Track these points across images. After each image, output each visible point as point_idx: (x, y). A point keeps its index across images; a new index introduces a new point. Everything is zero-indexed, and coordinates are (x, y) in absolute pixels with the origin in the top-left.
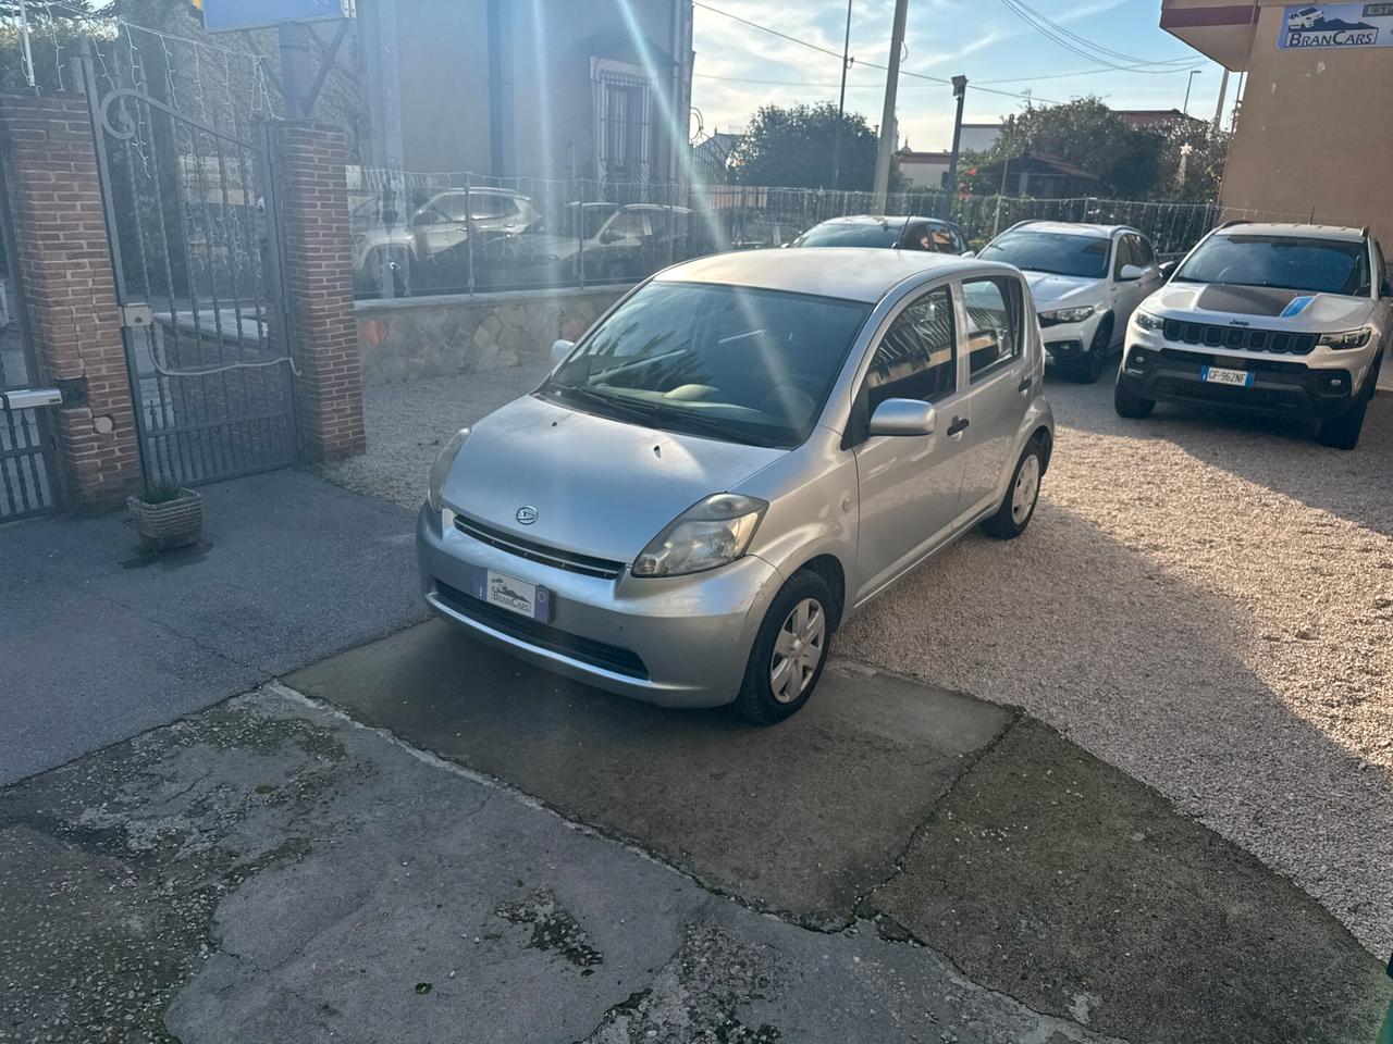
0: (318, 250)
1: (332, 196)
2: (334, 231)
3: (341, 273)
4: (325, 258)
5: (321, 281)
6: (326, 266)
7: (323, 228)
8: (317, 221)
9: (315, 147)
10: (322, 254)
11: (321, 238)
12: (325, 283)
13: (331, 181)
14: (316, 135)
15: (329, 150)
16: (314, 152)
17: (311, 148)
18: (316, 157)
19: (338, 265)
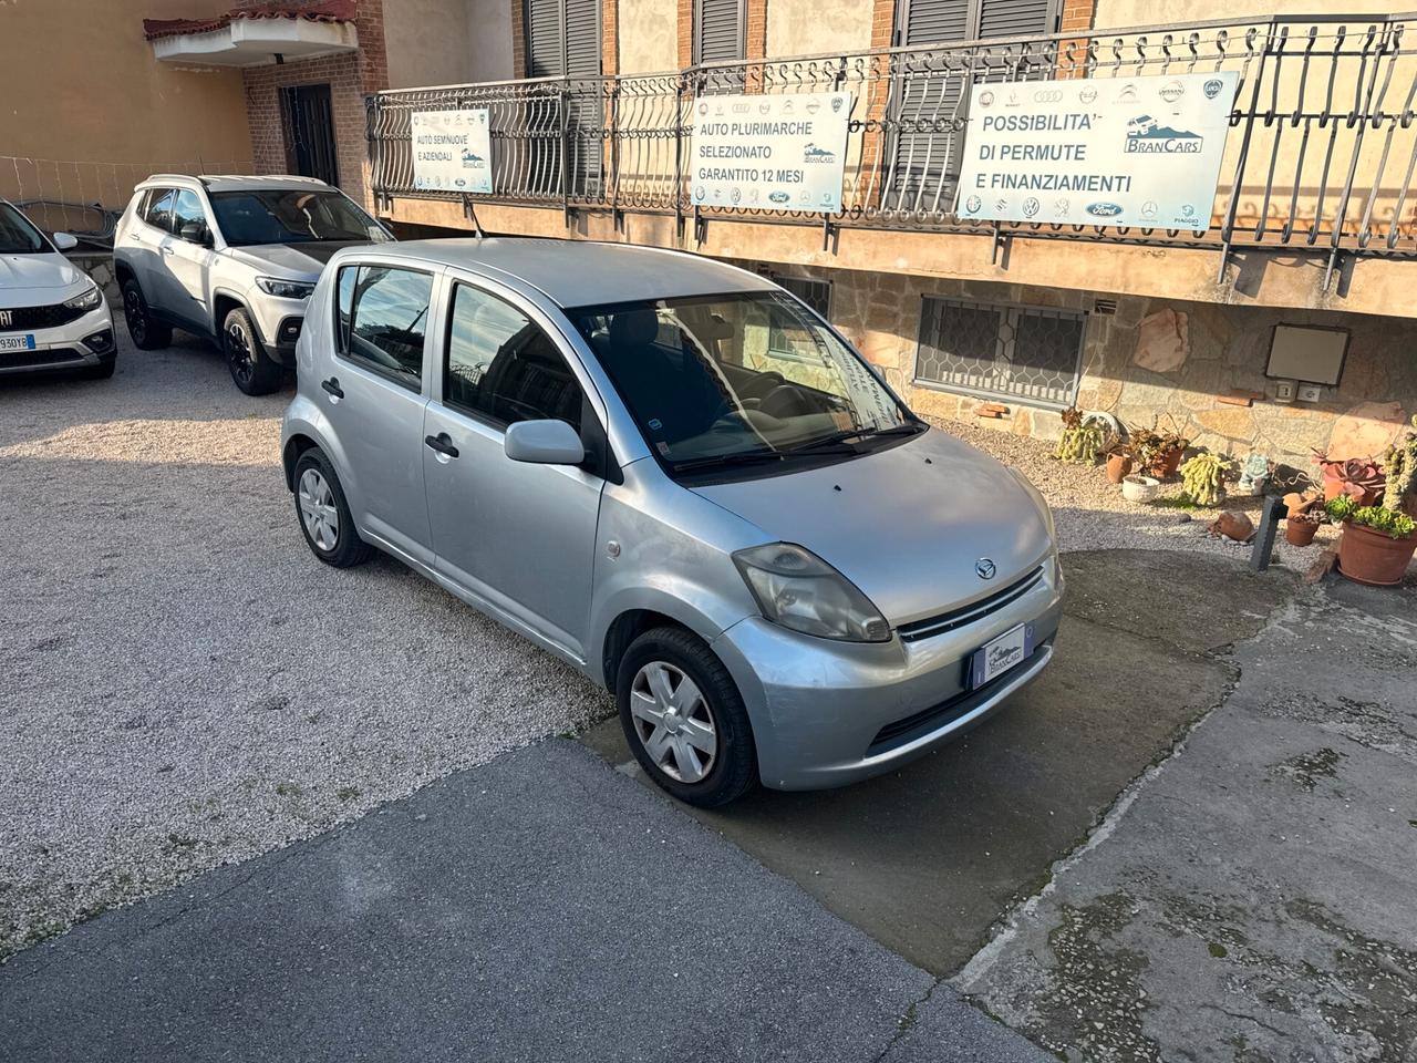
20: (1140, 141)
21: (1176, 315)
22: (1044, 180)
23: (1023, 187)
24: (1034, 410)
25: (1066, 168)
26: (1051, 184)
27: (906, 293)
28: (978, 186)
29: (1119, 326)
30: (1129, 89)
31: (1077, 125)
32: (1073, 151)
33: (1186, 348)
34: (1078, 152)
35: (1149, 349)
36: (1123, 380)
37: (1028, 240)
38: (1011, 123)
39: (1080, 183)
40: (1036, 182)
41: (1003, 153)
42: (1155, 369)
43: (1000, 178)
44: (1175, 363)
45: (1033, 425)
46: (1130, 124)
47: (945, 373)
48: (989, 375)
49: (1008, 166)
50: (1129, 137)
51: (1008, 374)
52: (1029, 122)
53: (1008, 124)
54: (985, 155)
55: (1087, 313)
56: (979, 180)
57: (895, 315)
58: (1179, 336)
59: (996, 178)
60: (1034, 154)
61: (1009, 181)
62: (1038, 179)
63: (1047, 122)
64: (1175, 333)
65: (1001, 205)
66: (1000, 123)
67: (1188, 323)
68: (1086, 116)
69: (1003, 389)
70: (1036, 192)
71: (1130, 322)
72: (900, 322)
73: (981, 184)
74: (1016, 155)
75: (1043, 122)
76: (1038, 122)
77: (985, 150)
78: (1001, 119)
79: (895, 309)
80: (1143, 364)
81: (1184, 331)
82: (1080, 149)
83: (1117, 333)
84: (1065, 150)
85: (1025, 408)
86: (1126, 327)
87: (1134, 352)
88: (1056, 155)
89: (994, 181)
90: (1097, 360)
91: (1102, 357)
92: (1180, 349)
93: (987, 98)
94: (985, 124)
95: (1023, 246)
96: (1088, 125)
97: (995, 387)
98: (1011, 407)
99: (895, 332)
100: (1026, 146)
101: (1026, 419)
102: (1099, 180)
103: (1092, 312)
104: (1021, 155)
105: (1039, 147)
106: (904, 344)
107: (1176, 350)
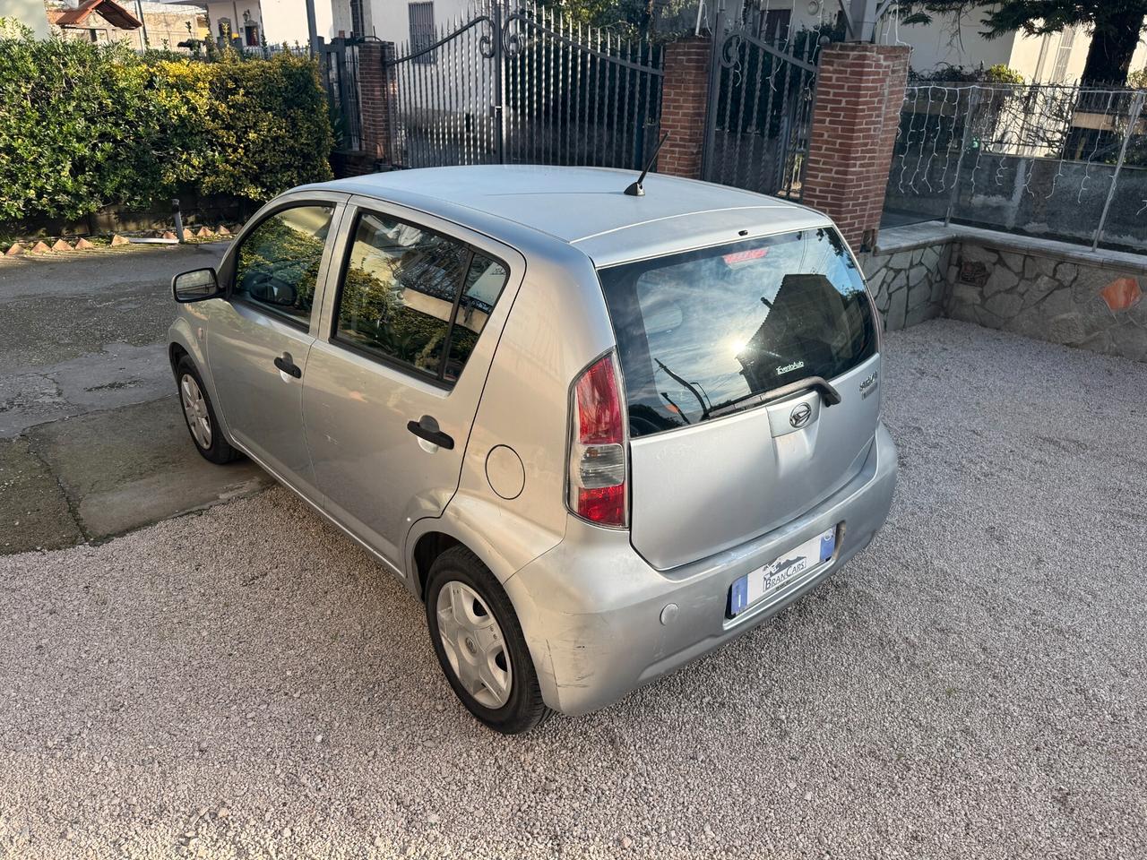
0: (817, 162)
1: (842, 114)
2: (837, 146)
3: (834, 186)
4: (823, 170)
5: (814, 190)
6: (822, 178)
7: (827, 142)
8: (822, 135)
9: (835, 67)
10: (821, 166)
11: (823, 152)
12: (817, 193)
13: (844, 100)
14: (838, 56)
15: (849, 69)
16: (835, 72)
17: (831, 68)
18: (834, 76)
19: (833, 179)
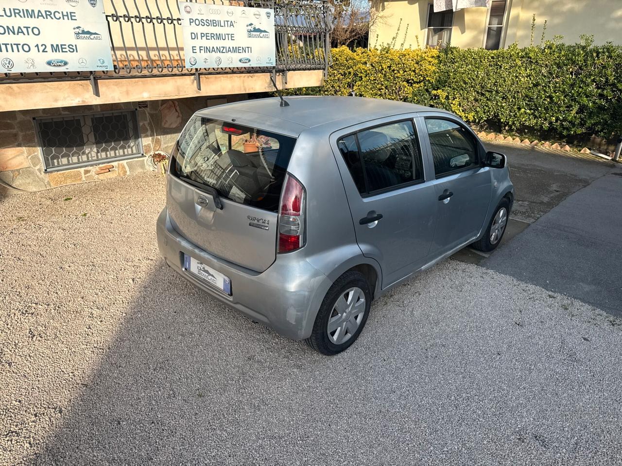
20: (252, 33)
21: (173, 103)
22: (222, 49)
23: (214, 52)
24: (125, 161)
25: (228, 43)
26: (224, 51)
27: (18, 120)
28: (193, 52)
29: (151, 112)
30: (243, 12)
31: (229, 25)
32: (230, 36)
33: (181, 115)
34: (232, 37)
35: (166, 119)
36: (160, 135)
37: (206, 76)
38: (202, 23)
39: (236, 50)
40: (219, 50)
41: (202, 37)
42: (171, 127)
43: (203, 48)
44: (178, 123)
45: (127, 169)
46: (247, 26)
47: (55, 161)
48: (84, 153)
49: (205, 43)
50: (248, 31)
51: (95, 150)
52: (210, 22)
53: (201, 23)
54: (193, 37)
55: (136, 109)
56: (193, 50)
57: (15, 135)
58: (177, 111)
59: (201, 48)
60: (215, 37)
61: (207, 50)
62: (208, 48)
63: (217, 23)
64: (175, 110)
65: (206, 61)
66: (197, 22)
67: (178, 105)
68: (231, 22)
69: (95, 158)
70: (219, 54)
71: (156, 110)
72: (20, 138)
73: (194, 51)
74: (208, 38)
75: (215, 23)
76: (213, 23)
77: (193, 35)
78: (197, 20)
79: (14, 131)
80: (166, 126)
81: (178, 108)
82: (232, 36)
83: (152, 116)
84: (227, 36)
85: (121, 162)
86: (155, 112)
87: (161, 122)
88: (224, 38)
89: (200, 50)
90: (147, 130)
91: (148, 128)
92: (178, 116)
93: (188, 9)
94: (190, 22)
95: (205, 79)
96: (233, 25)
97: (90, 159)
98: (113, 164)
99: (19, 145)
100: (211, 34)
101: (123, 167)
102: (241, 49)
103: (138, 109)
104: (210, 38)
105: (216, 34)
106: (29, 150)
107: (177, 117)
